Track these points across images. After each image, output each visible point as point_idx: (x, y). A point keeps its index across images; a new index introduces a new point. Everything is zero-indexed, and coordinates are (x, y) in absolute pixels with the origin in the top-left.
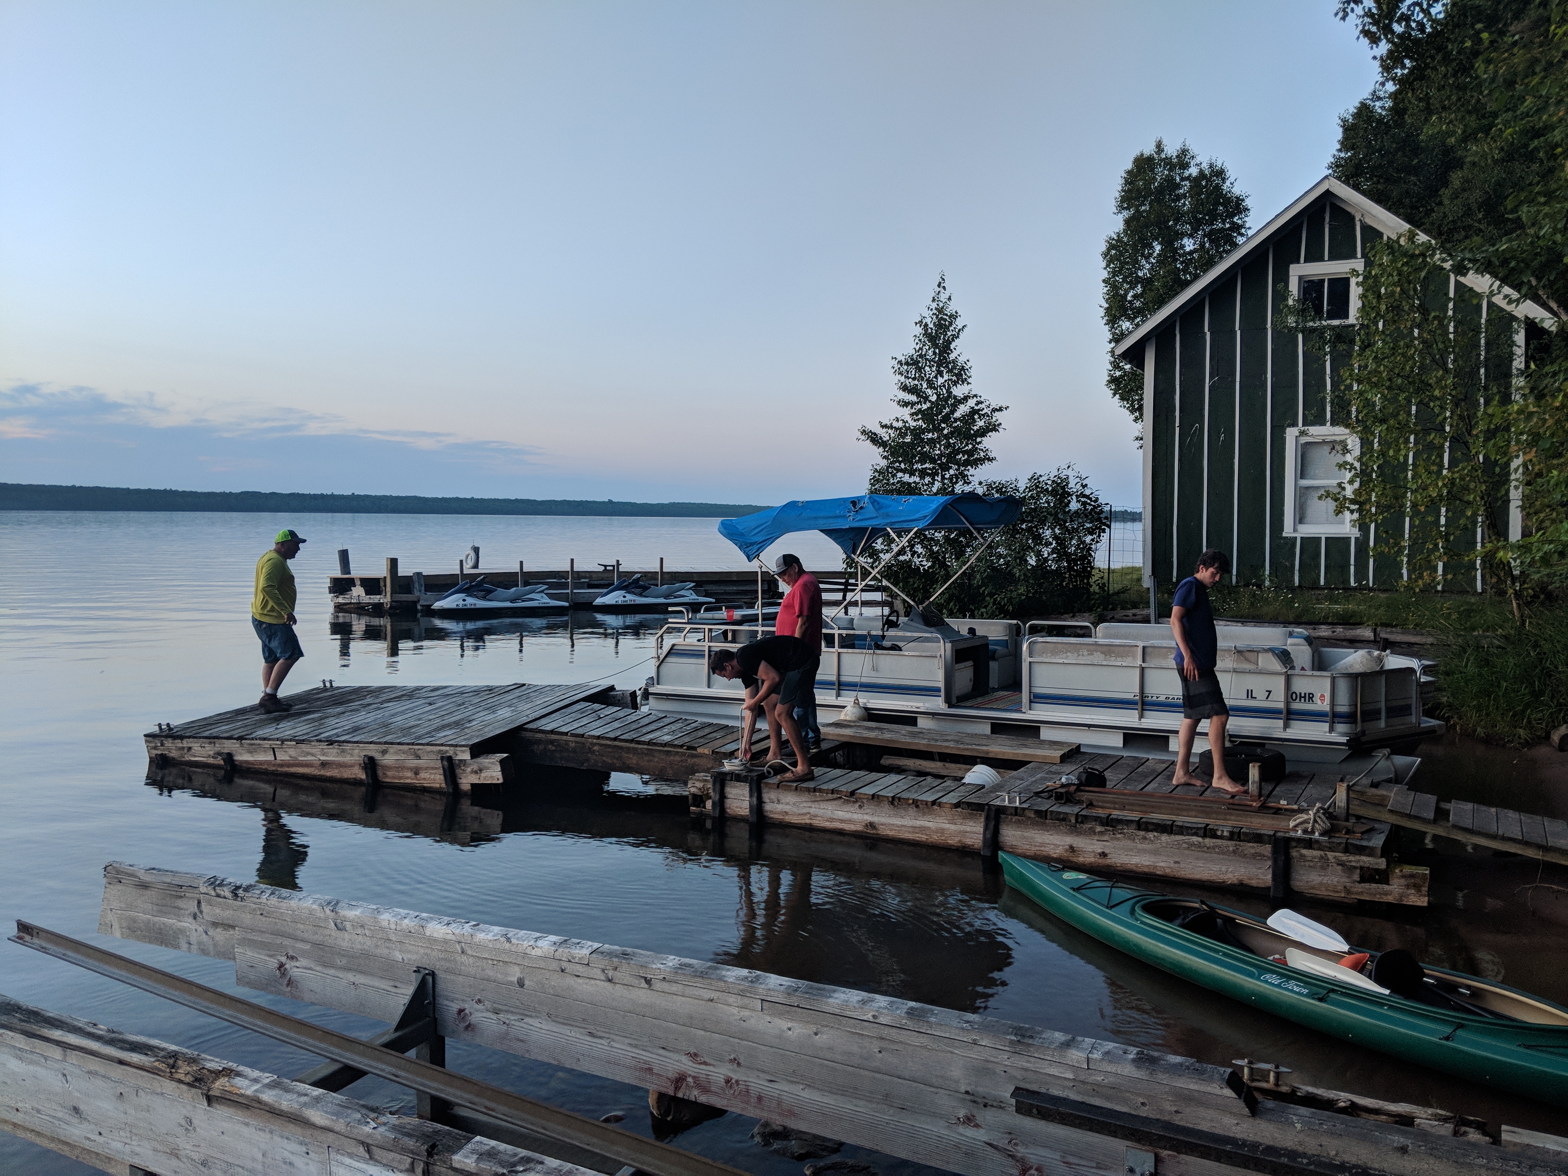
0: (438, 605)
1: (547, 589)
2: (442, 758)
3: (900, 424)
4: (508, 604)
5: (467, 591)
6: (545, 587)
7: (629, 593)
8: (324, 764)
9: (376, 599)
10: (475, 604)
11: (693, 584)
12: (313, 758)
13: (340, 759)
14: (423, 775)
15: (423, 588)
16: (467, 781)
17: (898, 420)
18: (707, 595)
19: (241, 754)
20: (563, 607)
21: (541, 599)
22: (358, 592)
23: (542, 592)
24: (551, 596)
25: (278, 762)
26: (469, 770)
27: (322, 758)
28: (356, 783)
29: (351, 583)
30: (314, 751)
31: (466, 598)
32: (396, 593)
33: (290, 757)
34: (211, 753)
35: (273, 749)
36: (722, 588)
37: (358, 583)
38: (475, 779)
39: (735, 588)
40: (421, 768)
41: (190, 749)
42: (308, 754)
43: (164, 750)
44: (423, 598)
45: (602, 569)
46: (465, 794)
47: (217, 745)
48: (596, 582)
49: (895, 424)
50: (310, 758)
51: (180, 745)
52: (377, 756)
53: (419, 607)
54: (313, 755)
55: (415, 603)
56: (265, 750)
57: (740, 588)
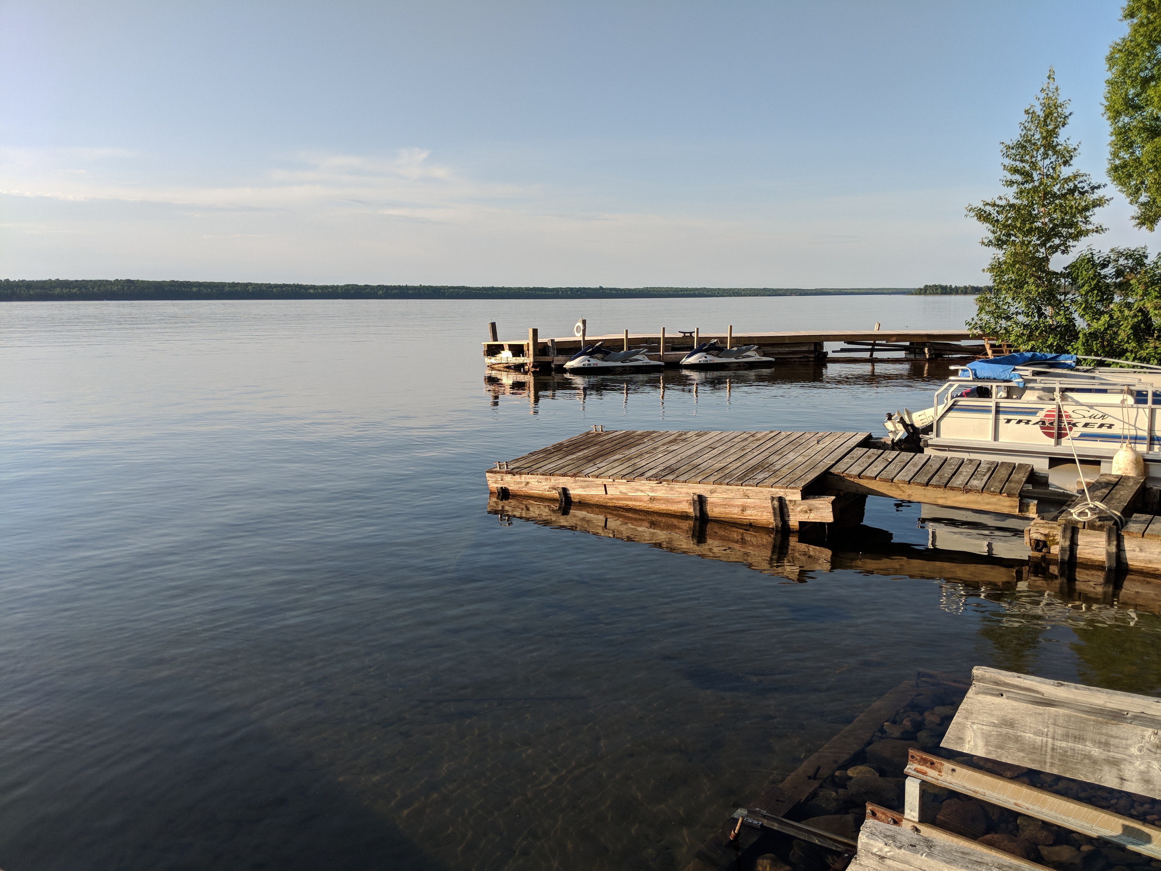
0: (569, 365)
1: (647, 352)
2: (773, 499)
3: (1003, 203)
4: (619, 364)
5: (591, 354)
6: (645, 350)
7: (709, 354)
8: (652, 499)
9: (520, 360)
10: (597, 364)
11: (756, 347)
12: (643, 494)
13: (669, 496)
14: (748, 512)
15: (556, 351)
16: (794, 521)
17: (1001, 199)
18: (765, 355)
19: (574, 489)
20: (660, 366)
21: (642, 360)
22: (506, 355)
23: (643, 354)
24: (650, 358)
25: (608, 496)
26: (799, 509)
27: (651, 494)
28: (684, 516)
29: (501, 348)
30: (643, 488)
31: (590, 359)
32: (537, 355)
33: (621, 492)
34: (547, 487)
35: (605, 486)
36: (776, 349)
37: (506, 347)
38: (804, 518)
39: (787, 349)
40: (749, 507)
41: (528, 483)
42: (638, 490)
43: (504, 484)
44: (558, 360)
45: (682, 335)
46: (794, 532)
47: (553, 481)
48: (677, 346)
49: (998, 202)
50: (639, 494)
51: (519, 480)
52: (706, 494)
53: (553, 366)
54: (642, 491)
55: (550, 363)
56: (597, 486)
57: (791, 349)
